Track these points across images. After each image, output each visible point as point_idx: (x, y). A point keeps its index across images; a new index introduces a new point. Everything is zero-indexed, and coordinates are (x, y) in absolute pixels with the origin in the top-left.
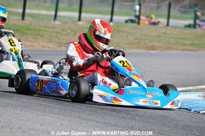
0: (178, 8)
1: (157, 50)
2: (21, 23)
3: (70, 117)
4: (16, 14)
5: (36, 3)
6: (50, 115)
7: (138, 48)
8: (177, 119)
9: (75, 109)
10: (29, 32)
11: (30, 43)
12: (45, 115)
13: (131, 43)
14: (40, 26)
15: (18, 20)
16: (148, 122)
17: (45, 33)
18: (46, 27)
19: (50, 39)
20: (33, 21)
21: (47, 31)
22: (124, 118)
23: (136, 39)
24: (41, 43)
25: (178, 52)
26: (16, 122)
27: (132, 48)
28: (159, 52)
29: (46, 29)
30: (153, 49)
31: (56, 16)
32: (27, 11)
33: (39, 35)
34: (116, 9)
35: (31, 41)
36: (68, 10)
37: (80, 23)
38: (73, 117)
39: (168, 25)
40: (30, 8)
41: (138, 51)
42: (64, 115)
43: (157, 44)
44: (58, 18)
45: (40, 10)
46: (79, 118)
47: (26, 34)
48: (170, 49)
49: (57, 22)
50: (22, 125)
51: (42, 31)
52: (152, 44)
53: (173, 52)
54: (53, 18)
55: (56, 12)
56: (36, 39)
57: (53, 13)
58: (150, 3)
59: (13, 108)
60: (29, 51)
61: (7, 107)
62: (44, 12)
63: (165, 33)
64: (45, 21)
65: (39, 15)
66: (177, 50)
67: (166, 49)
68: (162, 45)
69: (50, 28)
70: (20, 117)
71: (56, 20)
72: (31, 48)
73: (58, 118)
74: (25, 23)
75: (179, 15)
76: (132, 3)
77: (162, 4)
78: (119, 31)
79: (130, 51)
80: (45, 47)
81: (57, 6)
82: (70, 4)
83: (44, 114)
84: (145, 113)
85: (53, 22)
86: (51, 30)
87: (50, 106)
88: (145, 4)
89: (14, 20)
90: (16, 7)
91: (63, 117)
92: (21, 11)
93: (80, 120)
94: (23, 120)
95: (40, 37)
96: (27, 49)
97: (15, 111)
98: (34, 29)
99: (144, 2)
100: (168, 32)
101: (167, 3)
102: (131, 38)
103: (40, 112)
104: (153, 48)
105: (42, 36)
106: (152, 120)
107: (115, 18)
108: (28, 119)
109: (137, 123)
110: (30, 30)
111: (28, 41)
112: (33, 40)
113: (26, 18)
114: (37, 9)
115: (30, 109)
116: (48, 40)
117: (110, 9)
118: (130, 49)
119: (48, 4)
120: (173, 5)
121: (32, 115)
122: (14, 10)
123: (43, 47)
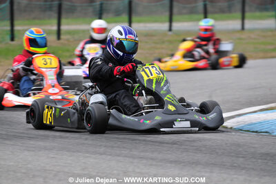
2: (57, 43)
10: (67, 54)
39: (243, 28)
40: (68, 24)
63: (240, 39)
65: (78, 31)
81: (100, 17)
82: (118, 13)
92: (55, 28)
100: (243, 37)
110: (68, 51)
113: (62, 37)
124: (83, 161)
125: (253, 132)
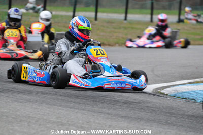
37: (97, 22)
55: (74, 12)
57: (71, 14)
59: (31, 103)
61: (26, 102)
78: (133, 28)
83: (60, 108)
94: (39, 114)
107: (129, 16)
115: (46, 104)
125: (183, 98)
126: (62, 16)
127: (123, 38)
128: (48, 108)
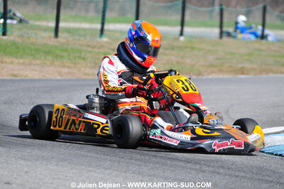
0: (276, 13)
1: (248, 74)
2: (53, 41)
3: (125, 172)
4: (46, 29)
5: (73, 13)
6: (98, 171)
7: (221, 71)
8: (280, 171)
9: (133, 161)
10: (66, 54)
11: (66, 70)
12: (91, 171)
13: (211, 66)
14: (80, 45)
15: (50, 38)
16: (237, 176)
17: (88, 55)
18: (89, 46)
19: (95, 63)
20: (70, 39)
21: (90, 52)
22: (204, 172)
23: (218, 59)
24: (83, 69)
25: (279, 75)
26: (50, 182)
27: (212, 72)
28: (251, 76)
29: (89, 49)
30: (243, 73)
31: (102, 30)
32: (62, 25)
33: (79, 57)
34: (187, 18)
35: (69, 67)
36: (119, 22)
38: (131, 172)
40: (66, 21)
41: (221, 76)
42: (117, 171)
43: (248, 65)
44: (105, 32)
45: (81, 22)
46: (140, 173)
47: (61, 57)
48: (267, 71)
49: (105, 39)
50: (58, 186)
51: (83, 53)
52: (240, 66)
53: (271, 75)
54: (99, 33)
55: (103, 24)
56: (75, 63)
57: (99, 26)
58: (236, 7)
59: (45, 162)
60: (66, 80)
62: (86, 26)
63: (260, 50)
64: (88, 38)
65: (78, 29)
66: (277, 72)
67: (261, 72)
68: (255, 66)
69: (94, 47)
70: (56, 175)
71: (104, 35)
72: (70, 77)
73: (109, 175)
74: (59, 42)
75: (278, 22)
76: (210, 9)
77: (254, 8)
78: (193, 49)
79: (210, 77)
80: (89, 75)
81: (104, 16)
82: (123, 12)
83: (90, 169)
84: (233, 164)
85: (98, 39)
86: (96, 50)
87: (97, 158)
88: (230, 9)
89: (44, 38)
90: (46, 20)
91: (116, 172)
92: (53, 24)
93: (140, 176)
94: (59, 179)
95: (82, 61)
96: (63, 78)
97: (49, 166)
98: (72, 49)
99: (228, 6)
100: (263, 48)
101: (261, 6)
102: (211, 58)
103: (83, 167)
104: (242, 71)
105: (84, 59)
106: (243, 174)
107: (187, 30)
108: (67, 176)
109: (222, 178)
110: (66, 51)
111: (64, 66)
112: (71, 65)
113: (60, 34)
114: (76, 22)
115: (69, 163)
116: (93, 65)
117: (179, 18)
118: (209, 74)
119: (92, 14)
120: (269, 8)
121: (71, 171)
122: (44, 24)
123: (85, 74)
124: (86, 175)
125: (276, 155)
126: (85, 30)
127: (178, 63)
128: (71, 169)
